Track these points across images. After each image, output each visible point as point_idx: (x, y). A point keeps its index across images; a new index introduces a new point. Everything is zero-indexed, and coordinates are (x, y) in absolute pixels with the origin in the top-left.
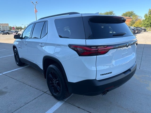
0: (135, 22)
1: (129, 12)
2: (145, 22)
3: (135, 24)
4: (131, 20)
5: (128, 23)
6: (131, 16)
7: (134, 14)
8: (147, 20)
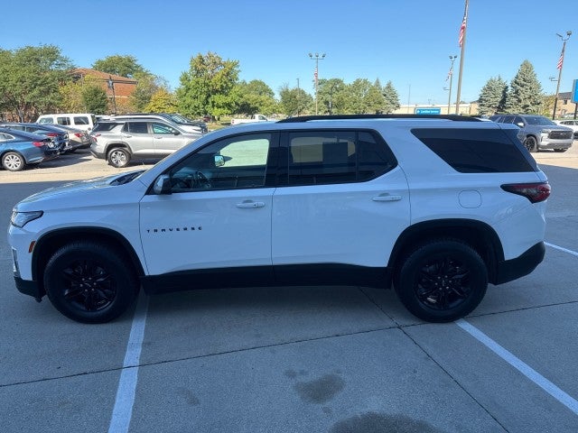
0: (150, 98)
1: (120, 59)
2: (189, 100)
3: (152, 104)
4: (134, 87)
5: (125, 97)
6: (131, 73)
7: (137, 67)
8: (192, 93)
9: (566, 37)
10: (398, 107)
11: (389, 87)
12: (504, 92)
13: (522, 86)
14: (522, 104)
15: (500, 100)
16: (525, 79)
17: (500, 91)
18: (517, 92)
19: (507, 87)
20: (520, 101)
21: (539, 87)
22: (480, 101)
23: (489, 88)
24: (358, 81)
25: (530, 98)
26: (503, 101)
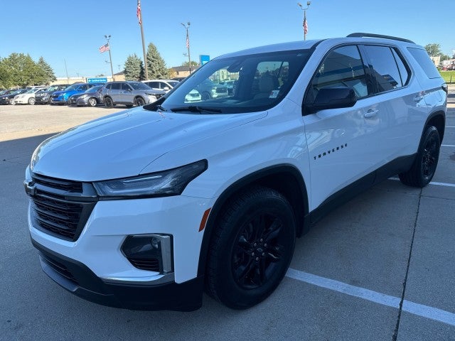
9: (187, 26)
10: (55, 79)
11: (42, 62)
12: (141, 66)
13: (153, 61)
14: (156, 74)
15: (139, 71)
16: (153, 57)
17: (138, 65)
18: (150, 66)
19: (141, 63)
20: (153, 72)
21: (163, 62)
22: (125, 72)
23: (130, 63)
24: (14, 55)
25: (159, 70)
26: (142, 73)
